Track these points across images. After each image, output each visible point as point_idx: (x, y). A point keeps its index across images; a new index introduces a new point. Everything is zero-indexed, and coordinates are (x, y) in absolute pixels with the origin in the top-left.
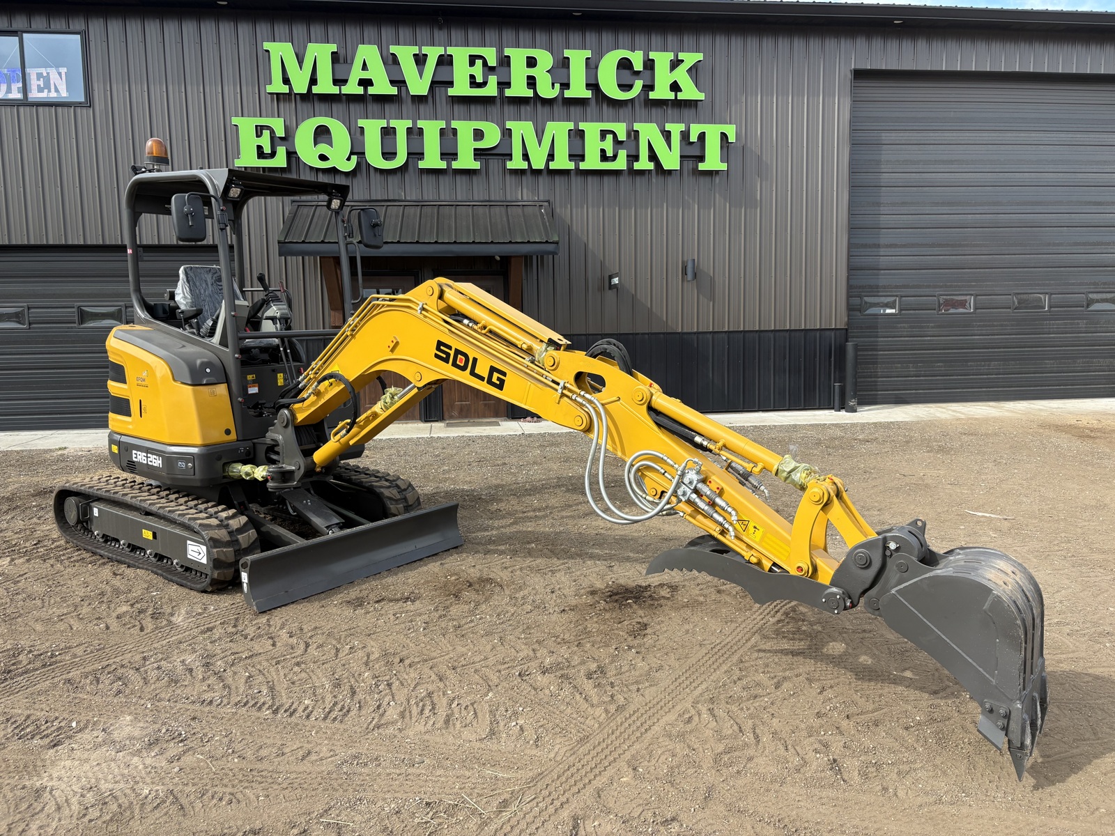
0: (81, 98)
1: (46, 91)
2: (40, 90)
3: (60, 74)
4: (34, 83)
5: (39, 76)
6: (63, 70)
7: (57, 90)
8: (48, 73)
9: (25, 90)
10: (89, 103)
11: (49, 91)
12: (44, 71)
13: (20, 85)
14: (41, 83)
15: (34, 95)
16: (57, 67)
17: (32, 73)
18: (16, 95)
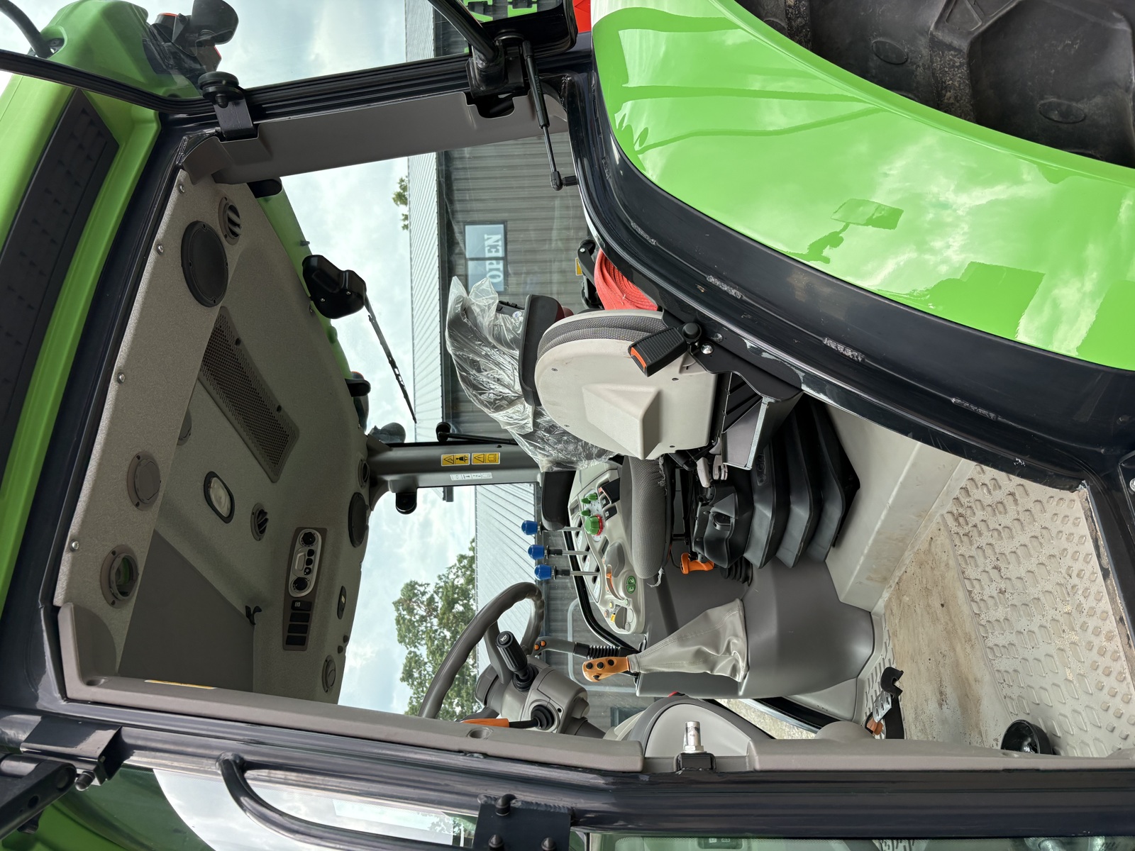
0: (502, 226)
1: (498, 247)
2: (497, 251)
3: (488, 239)
4: (494, 254)
5: (490, 251)
6: (486, 236)
7: (497, 241)
8: (488, 246)
9: (497, 259)
10: (503, 222)
11: (498, 245)
12: (487, 249)
13: (494, 262)
14: (493, 250)
15: (501, 254)
16: (484, 240)
17: (488, 255)
18: (501, 265)
